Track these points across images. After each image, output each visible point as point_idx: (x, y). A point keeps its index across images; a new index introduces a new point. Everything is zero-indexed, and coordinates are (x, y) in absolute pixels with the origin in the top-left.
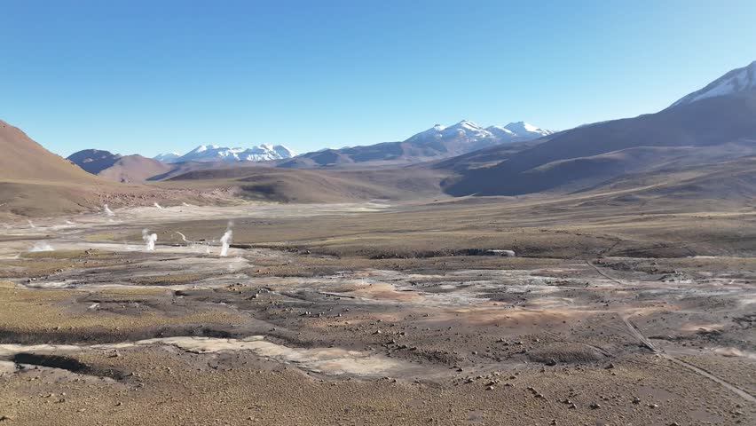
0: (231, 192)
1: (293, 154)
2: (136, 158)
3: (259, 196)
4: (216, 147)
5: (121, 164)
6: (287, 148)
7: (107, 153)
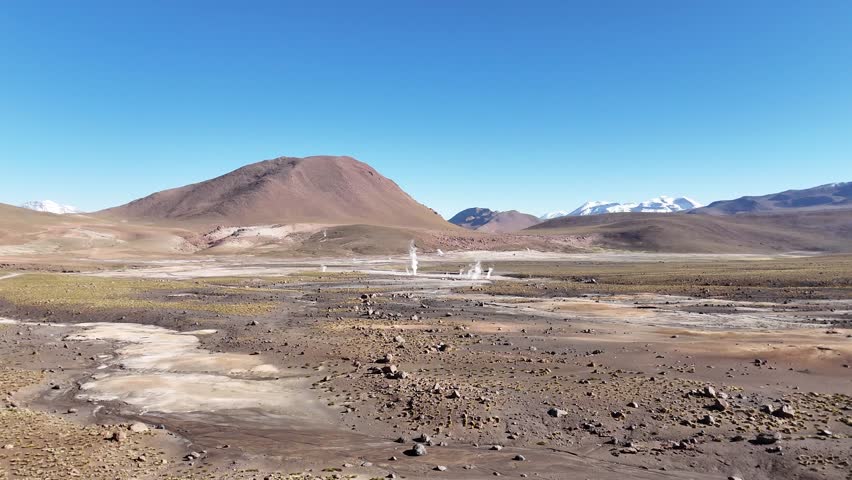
0: (589, 239)
1: (697, 205)
2: (512, 214)
3: (624, 244)
4: (604, 203)
5: (497, 220)
6: (691, 201)
7: (487, 210)
